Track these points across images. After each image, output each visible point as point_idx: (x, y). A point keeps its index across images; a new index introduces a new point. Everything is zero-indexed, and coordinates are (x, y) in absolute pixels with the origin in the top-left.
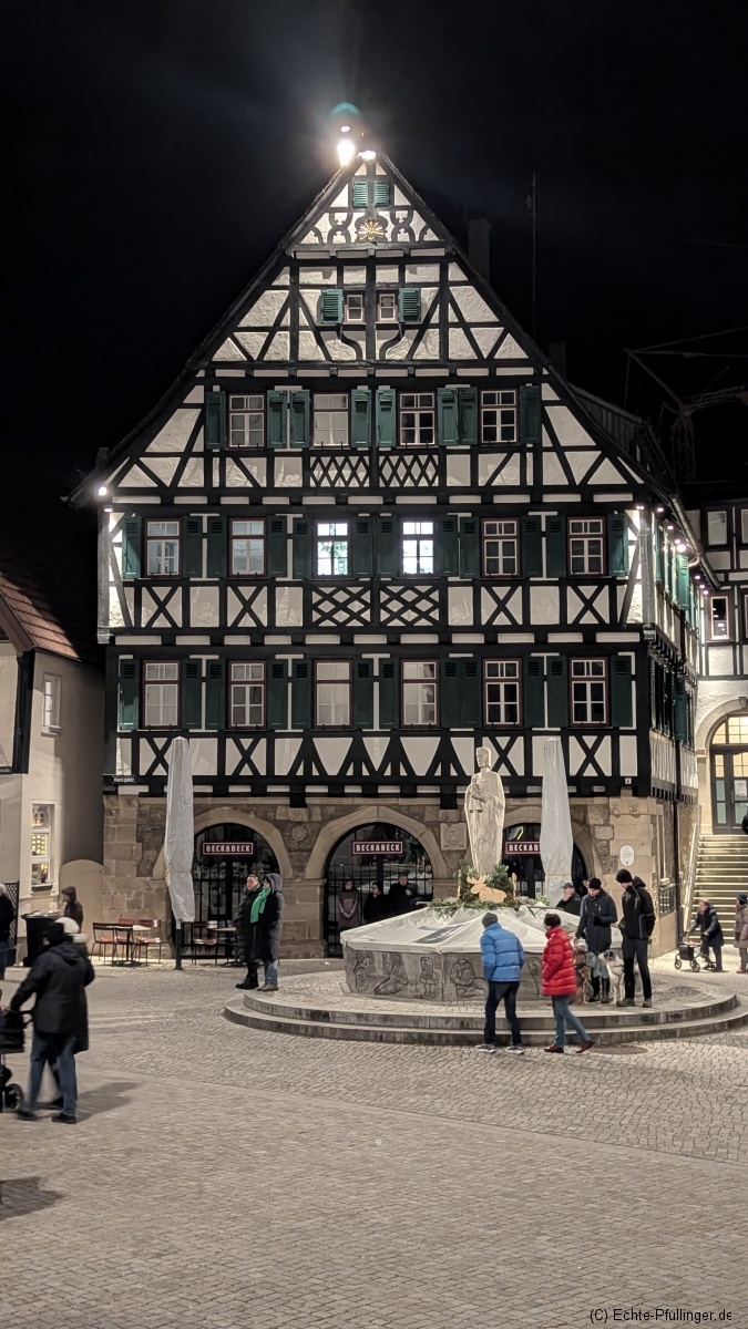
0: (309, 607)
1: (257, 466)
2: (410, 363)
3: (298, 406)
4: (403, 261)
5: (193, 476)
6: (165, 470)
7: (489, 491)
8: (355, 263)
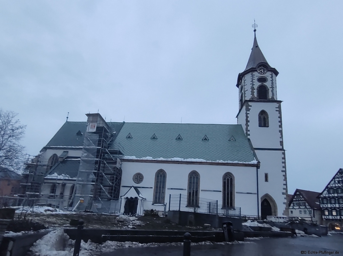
1: (333, 195)
3: (336, 190)
5: (327, 196)
6: (324, 195)
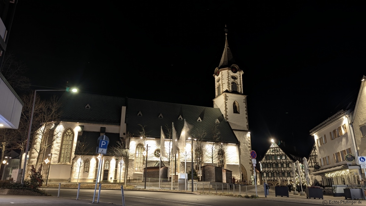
0: (273, 169)
2: (278, 154)
3: (271, 157)
4: (277, 148)
5: (265, 161)
6: (263, 161)
7: (283, 162)
8: (274, 148)
